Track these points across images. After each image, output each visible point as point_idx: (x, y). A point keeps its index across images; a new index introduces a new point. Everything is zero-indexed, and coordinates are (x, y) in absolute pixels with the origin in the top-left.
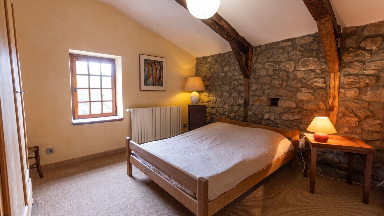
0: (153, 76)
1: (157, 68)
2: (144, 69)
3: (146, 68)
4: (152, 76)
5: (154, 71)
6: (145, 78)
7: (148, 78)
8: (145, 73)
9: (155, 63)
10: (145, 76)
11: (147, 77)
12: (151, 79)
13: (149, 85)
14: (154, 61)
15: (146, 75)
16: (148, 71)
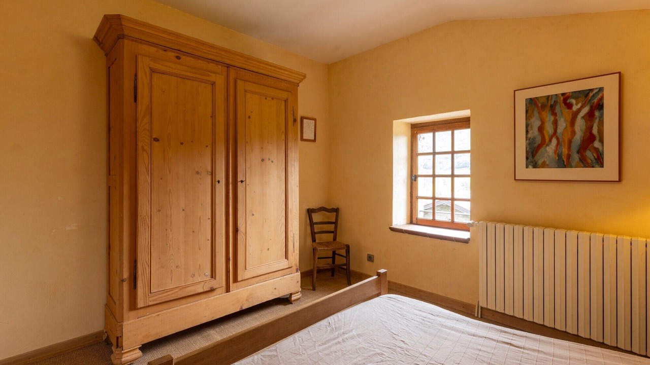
0: (558, 139)
1: (575, 115)
2: (527, 126)
3: (532, 120)
4: (554, 141)
5: (562, 125)
6: (530, 148)
7: (539, 147)
8: (529, 135)
9: (565, 100)
10: (530, 142)
11: (536, 145)
12: (551, 149)
13: (544, 165)
14: (563, 94)
15: (534, 138)
16: (541, 129)
